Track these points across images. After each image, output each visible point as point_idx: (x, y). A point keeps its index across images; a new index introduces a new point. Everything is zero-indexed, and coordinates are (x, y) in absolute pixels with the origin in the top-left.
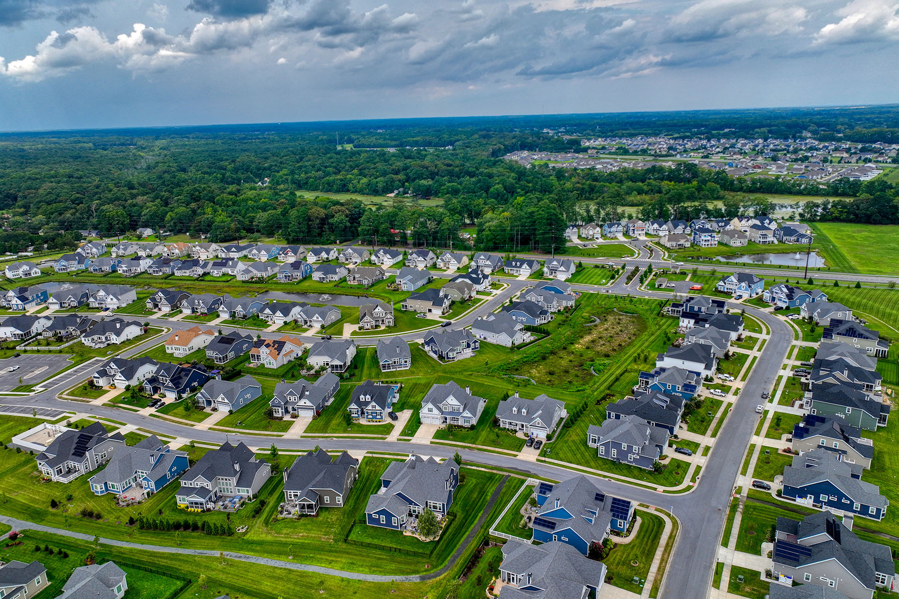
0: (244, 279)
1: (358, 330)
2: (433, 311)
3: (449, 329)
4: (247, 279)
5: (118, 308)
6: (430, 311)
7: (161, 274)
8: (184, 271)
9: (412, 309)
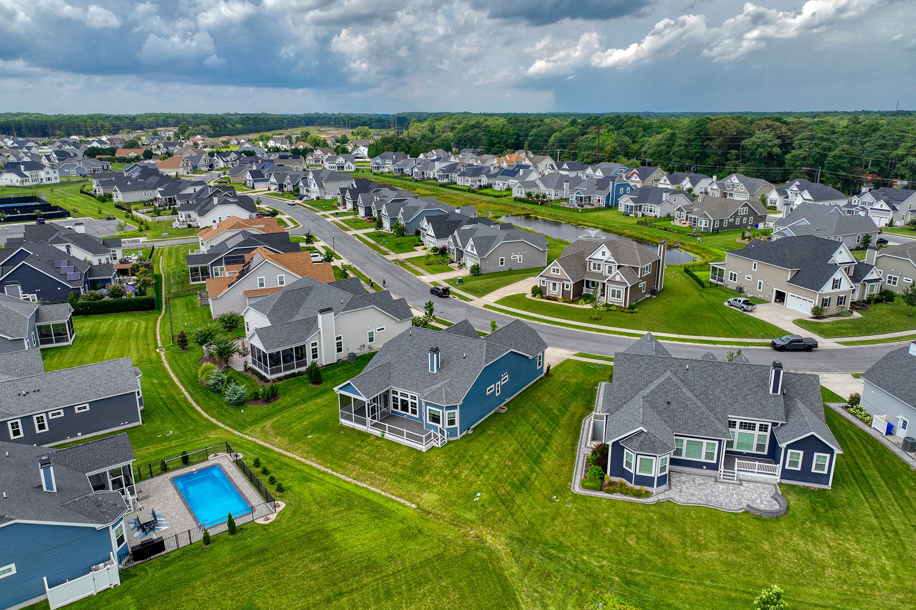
0: (519, 195)
1: (529, 296)
2: (789, 299)
3: (793, 363)
4: (524, 196)
5: (318, 198)
6: (780, 297)
7: (446, 181)
8: (466, 178)
9: (732, 285)
